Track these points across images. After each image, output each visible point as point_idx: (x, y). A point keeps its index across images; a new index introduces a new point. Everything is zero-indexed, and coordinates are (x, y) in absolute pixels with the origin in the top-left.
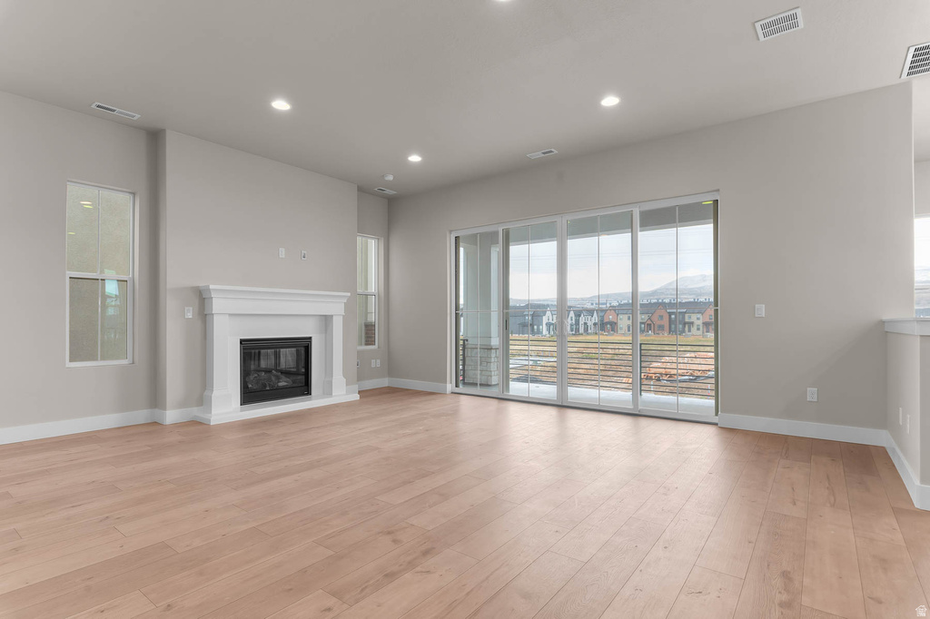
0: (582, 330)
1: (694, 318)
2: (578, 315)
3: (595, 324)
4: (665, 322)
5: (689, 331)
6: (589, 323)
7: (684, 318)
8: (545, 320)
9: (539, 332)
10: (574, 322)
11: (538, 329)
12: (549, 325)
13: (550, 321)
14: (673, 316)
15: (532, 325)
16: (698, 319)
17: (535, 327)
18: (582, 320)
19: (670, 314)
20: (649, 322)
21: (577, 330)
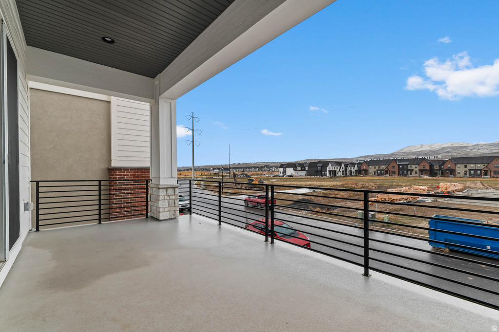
0: (348, 174)
1: (413, 167)
2: (346, 166)
3: (356, 171)
4: (396, 169)
5: (411, 174)
6: (353, 170)
7: (407, 167)
8: (328, 169)
9: (325, 175)
10: (344, 169)
11: (324, 173)
12: (330, 171)
13: (331, 169)
14: (401, 166)
15: (321, 172)
16: (416, 168)
17: (323, 172)
18: (349, 169)
19: (399, 165)
20: (387, 169)
21: (346, 174)
